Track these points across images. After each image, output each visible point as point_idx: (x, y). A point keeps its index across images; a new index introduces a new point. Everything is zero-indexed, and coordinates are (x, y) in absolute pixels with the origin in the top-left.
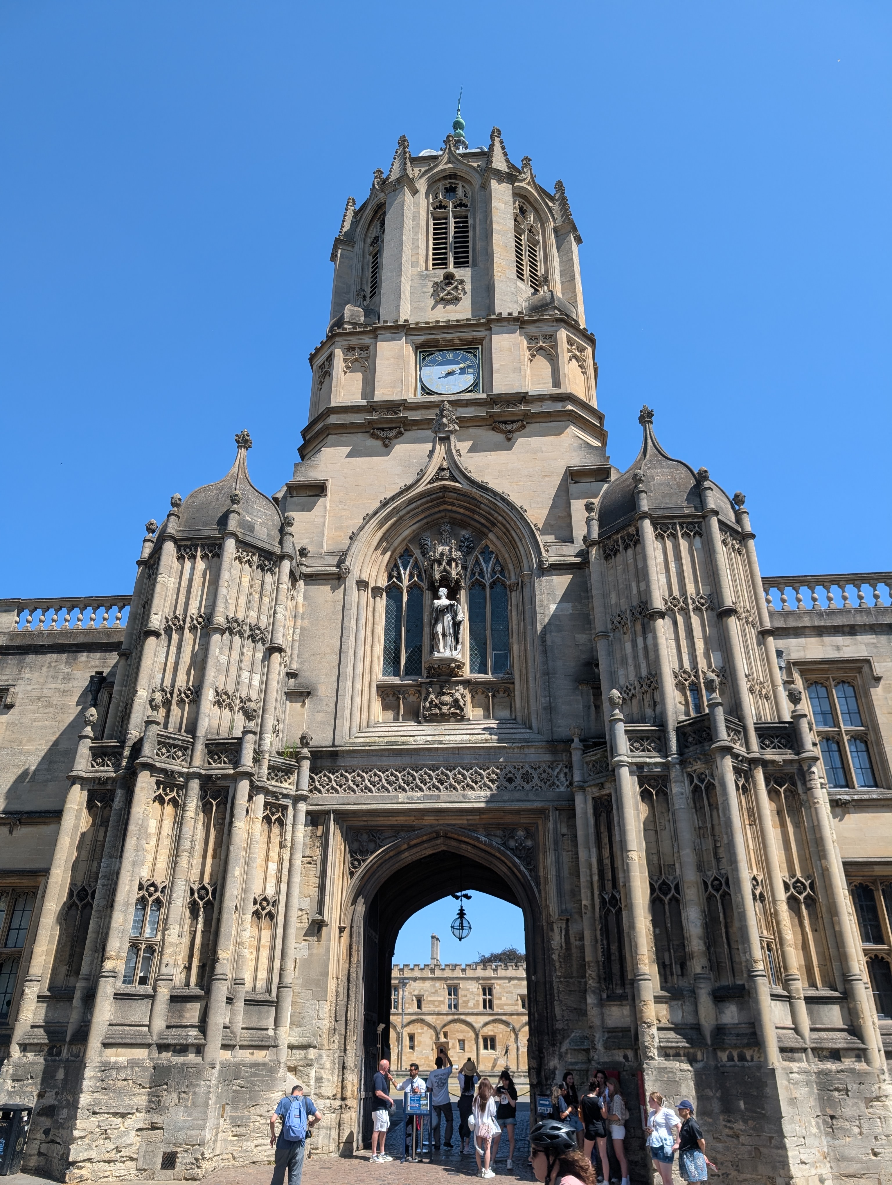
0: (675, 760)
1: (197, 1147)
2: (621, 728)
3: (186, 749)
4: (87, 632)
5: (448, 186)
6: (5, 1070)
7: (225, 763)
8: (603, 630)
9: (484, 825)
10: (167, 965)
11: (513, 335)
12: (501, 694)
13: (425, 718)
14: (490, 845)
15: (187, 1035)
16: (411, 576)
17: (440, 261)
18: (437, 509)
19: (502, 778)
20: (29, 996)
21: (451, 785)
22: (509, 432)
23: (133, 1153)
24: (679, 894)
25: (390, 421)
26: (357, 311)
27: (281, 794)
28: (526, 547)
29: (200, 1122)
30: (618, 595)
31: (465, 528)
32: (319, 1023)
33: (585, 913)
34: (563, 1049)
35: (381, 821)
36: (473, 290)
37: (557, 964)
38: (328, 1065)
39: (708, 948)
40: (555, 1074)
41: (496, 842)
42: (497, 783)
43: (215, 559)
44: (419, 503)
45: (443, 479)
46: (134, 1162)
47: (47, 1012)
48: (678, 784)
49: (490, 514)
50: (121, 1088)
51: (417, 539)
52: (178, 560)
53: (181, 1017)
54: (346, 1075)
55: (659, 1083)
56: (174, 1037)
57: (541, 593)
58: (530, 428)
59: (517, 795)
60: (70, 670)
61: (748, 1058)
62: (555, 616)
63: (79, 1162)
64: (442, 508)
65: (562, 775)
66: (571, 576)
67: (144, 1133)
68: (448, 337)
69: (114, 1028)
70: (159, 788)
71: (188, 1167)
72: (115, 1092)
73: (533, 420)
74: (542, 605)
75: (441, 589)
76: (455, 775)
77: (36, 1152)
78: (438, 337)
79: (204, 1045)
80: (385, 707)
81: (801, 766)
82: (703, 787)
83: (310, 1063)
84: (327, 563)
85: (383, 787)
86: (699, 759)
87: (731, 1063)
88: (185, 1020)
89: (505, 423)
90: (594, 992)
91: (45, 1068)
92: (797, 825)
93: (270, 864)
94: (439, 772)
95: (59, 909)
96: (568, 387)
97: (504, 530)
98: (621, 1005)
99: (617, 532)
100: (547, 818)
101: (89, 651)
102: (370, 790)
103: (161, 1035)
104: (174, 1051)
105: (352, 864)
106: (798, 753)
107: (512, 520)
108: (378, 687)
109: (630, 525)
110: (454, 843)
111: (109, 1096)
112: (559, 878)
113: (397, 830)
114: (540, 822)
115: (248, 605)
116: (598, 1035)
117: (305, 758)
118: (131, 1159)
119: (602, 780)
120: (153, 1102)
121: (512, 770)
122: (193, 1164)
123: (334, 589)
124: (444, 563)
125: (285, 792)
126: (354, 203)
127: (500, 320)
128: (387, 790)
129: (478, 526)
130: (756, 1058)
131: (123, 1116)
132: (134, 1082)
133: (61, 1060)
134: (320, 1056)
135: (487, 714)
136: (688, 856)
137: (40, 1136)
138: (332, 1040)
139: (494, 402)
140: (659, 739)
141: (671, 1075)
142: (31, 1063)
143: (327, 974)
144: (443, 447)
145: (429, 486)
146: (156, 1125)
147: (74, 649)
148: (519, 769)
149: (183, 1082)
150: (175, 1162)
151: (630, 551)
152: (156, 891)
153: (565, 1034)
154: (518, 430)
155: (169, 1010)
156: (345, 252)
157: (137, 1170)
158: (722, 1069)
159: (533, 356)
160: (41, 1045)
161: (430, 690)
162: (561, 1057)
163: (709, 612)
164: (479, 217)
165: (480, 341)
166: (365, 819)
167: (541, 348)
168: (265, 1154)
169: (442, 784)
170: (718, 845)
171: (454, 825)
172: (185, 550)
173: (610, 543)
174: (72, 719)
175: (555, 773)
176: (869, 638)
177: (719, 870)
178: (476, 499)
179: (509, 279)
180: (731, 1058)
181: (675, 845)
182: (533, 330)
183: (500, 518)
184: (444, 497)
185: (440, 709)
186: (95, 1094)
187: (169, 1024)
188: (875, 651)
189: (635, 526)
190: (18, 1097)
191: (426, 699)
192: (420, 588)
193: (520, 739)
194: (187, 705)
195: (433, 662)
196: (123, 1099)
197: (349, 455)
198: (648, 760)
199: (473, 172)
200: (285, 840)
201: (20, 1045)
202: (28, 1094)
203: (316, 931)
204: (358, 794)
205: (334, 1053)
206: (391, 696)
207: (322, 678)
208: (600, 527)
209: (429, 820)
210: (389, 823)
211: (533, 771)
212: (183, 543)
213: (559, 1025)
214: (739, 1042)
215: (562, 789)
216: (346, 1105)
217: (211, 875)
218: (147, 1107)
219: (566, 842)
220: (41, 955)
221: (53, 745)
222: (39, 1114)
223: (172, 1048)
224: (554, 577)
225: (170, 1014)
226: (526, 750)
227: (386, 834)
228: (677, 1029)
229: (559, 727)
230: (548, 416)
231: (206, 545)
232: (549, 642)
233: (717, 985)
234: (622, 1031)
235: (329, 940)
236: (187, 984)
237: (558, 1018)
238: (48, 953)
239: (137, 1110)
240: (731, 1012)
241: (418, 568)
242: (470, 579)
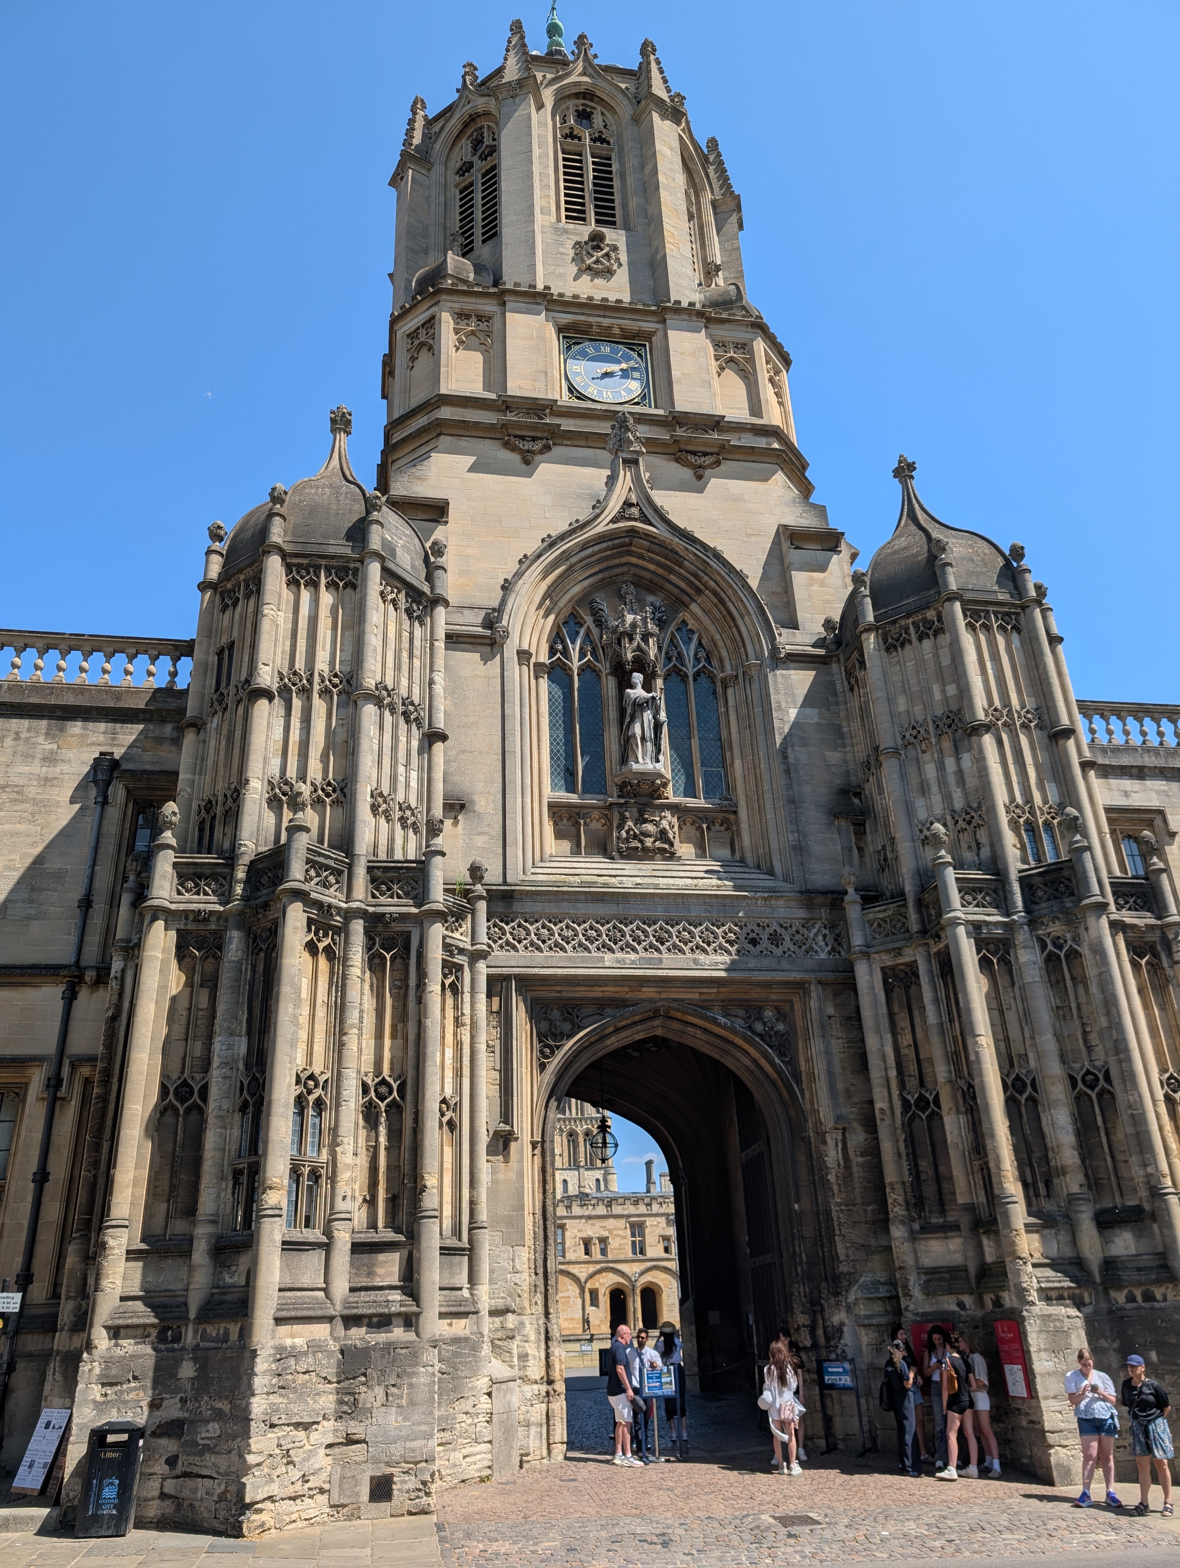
0: (1022, 920)
1: (424, 1464)
2: (951, 874)
3: (340, 873)
4: (80, 689)
5: (580, 108)
6: (86, 1369)
7: (399, 897)
8: (893, 745)
9: (722, 1001)
10: (344, 1198)
11: (697, 335)
12: (717, 827)
13: (620, 853)
14: (732, 1030)
15: (388, 1301)
16: (582, 655)
17: (576, 214)
18: (617, 561)
19: (742, 938)
20: (116, 1251)
21: (675, 946)
22: (700, 467)
23: (324, 1482)
24: (1037, 1092)
25: (534, 426)
26: (464, 264)
27: (457, 947)
28: (750, 627)
29: (424, 1428)
30: (911, 699)
31: (652, 592)
32: (516, 1278)
33: (883, 1120)
34: (851, 1298)
35: (581, 992)
36: (630, 263)
37: (835, 1188)
38: (532, 1337)
39: (1083, 1161)
40: (842, 1332)
41: (739, 1024)
42: (736, 946)
43: (348, 590)
44: (597, 548)
45: (630, 519)
46: (326, 1496)
47: (144, 1275)
48: (1029, 950)
49: (696, 576)
50: (304, 1385)
51: (586, 600)
52: (288, 585)
53: (371, 1274)
54: (552, 1349)
55: (1044, 1335)
56: (366, 1303)
57: (777, 691)
58: (726, 466)
59: (766, 962)
60: (55, 747)
61: (1159, 1296)
62: (796, 725)
63: (257, 1503)
64: (624, 560)
65: (820, 938)
66: (814, 673)
67: (336, 1450)
68: (606, 322)
69: (289, 1294)
70: (309, 930)
71: (413, 1495)
72: (296, 1392)
73: (729, 456)
74: (779, 708)
75: (635, 674)
76: (679, 932)
77: (156, 1493)
78: (591, 319)
79: (418, 1315)
80: (559, 835)
81: (1163, 933)
82: (1062, 955)
83: (511, 1334)
84: (467, 621)
85: (580, 944)
86: (1058, 918)
87: (1134, 1305)
88: (378, 1279)
89: (694, 453)
90: (902, 1222)
91: (157, 1361)
92: (1163, 1008)
93: (447, 1049)
94: (657, 926)
95: (147, 1114)
96: (773, 416)
97: (715, 600)
98: (946, 1238)
99: (908, 616)
100: (807, 994)
101: (86, 719)
102: (563, 949)
103: (346, 1304)
104: (370, 1325)
105: (541, 1052)
106: (1159, 918)
107: (731, 587)
108: (551, 806)
109: (929, 608)
110: (676, 1025)
111: (289, 1398)
112: (831, 1074)
113: (602, 1006)
114: (796, 999)
115: (398, 667)
116: (912, 1279)
117: (481, 898)
118: (322, 1491)
119: (899, 944)
120: (346, 1403)
121: (755, 928)
122: (419, 1490)
123: (485, 659)
124: (638, 638)
125: (461, 945)
126: (424, 107)
127: (677, 309)
128: (587, 949)
129: (676, 591)
130: (1170, 1297)
131: (306, 1426)
132: (318, 1375)
133: (183, 1349)
134: (522, 1323)
135: (700, 852)
136: (1048, 1042)
137: (160, 1468)
138: (533, 1301)
139: (678, 423)
140: (995, 892)
141: (1058, 1324)
142: (132, 1356)
143: (522, 1208)
144: (628, 474)
145: (612, 526)
146: (355, 1437)
147: (59, 713)
148: (764, 927)
149: (392, 1371)
150: (391, 1490)
151: (927, 644)
152: (316, 1086)
153: (852, 1278)
154: (711, 466)
155: (352, 1264)
156: (418, 176)
157: (331, 1507)
158: (1119, 1313)
159: (722, 369)
160: (144, 1326)
161: (627, 814)
162: (849, 1309)
163: (1038, 731)
164: (631, 161)
165: (648, 336)
166: (559, 988)
167: (731, 360)
168: (475, 1467)
169: (662, 944)
170: (1088, 1029)
171: (682, 1000)
172: (298, 573)
173: (894, 630)
174: (64, 823)
175: (812, 935)
176: (1159, 785)
177: (1091, 1061)
178: (676, 553)
179: (684, 256)
180: (1131, 1299)
181: (1026, 1030)
182: (721, 333)
183: (712, 583)
184: (630, 544)
185: (641, 842)
186: (271, 1397)
187: (353, 1285)
188: (1167, 800)
189: (935, 609)
190: (114, 1411)
191: (620, 827)
192: (595, 671)
193: (764, 887)
194: (328, 808)
195: (630, 776)
196: (305, 1402)
197: (473, 469)
198: (987, 918)
199: (620, 96)
200: (463, 1014)
201: (107, 1328)
202: (131, 1404)
203: (501, 1148)
204: (546, 954)
205: (538, 1319)
206: (565, 820)
207: (480, 786)
208: (875, 607)
209: (648, 992)
210: (592, 995)
211: (783, 932)
212: (295, 561)
213: (844, 1268)
214: (1143, 1278)
215: (823, 956)
216: (555, 1391)
217: (392, 1063)
218: (336, 1411)
219: (834, 1026)
220: (127, 1187)
221: (35, 863)
222: (154, 1434)
223: (366, 1321)
224: (792, 672)
225: (354, 1271)
226: (773, 902)
227: (586, 1011)
228: (1054, 1264)
229: (813, 873)
230: (750, 453)
231: (333, 567)
232: (791, 759)
233: (1098, 1207)
234: (949, 1272)
235: (521, 1161)
236: (373, 1225)
237: (842, 1257)
238: (135, 1183)
239: (324, 1418)
240: (1125, 1241)
241: (591, 642)
242: (665, 666)
